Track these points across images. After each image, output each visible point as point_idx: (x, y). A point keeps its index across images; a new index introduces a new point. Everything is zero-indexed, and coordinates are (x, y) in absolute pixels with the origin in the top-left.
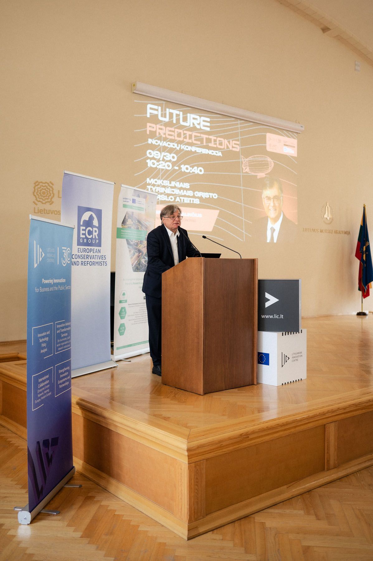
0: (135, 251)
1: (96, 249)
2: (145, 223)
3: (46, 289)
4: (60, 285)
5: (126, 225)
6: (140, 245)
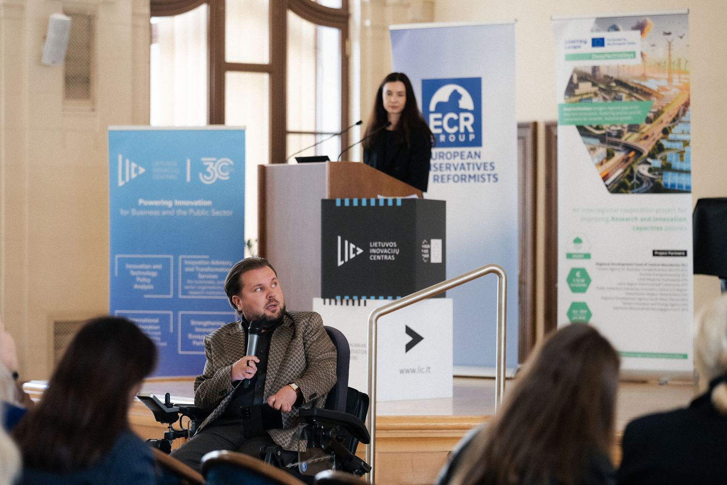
0: (614, 149)
1: (470, 153)
2: (643, 83)
3: (151, 213)
4: (196, 208)
5: (574, 96)
6: (626, 135)
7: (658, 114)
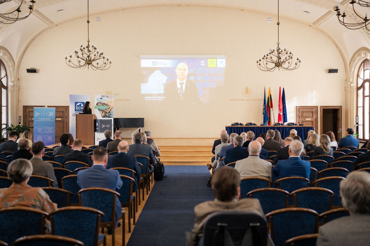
0: (103, 112)
2: (108, 104)
3: (41, 120)
4: (48, 120)
6: (105, 110)
7: (109, 108)
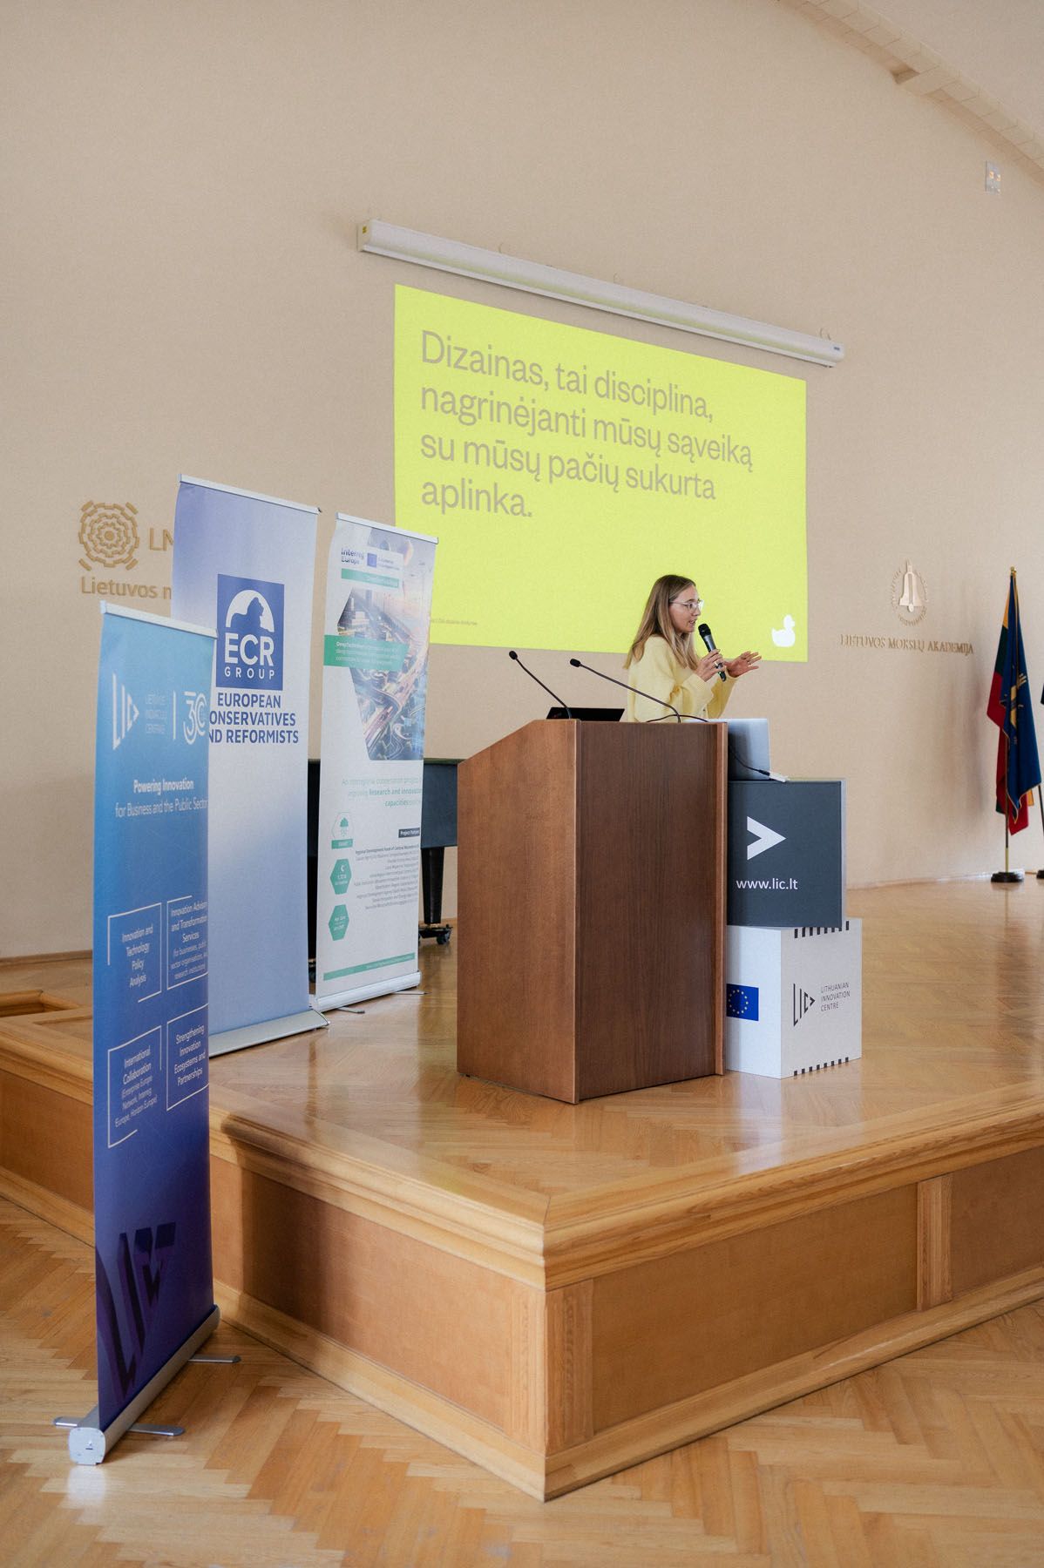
0: (375, 702)
1: (269, 697)
2: (404, 622)
3: (144, 810)
4: (181, 797)
5: (351, 628)
6: (388, 685)
7: (411, 662)
